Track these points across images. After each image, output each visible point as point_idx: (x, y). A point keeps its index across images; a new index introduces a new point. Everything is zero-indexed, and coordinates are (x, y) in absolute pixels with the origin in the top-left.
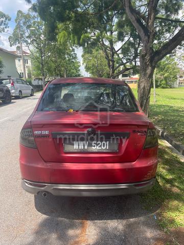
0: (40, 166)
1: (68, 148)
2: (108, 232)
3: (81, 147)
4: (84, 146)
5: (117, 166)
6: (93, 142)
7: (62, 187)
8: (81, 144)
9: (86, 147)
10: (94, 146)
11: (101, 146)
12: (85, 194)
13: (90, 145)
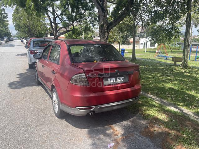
0: (91, 95)
1: (106, 83)
2: (125, 127)
3: (112, 81)
4: (113, 80)
5: (129, 89)
6: (118, 78)
7: (103, 106)
8: (112, 79)
9: (114, 81)
10: (118, 80)
11: (121, 80)
12: (115, 108)
13: (116, 80)
